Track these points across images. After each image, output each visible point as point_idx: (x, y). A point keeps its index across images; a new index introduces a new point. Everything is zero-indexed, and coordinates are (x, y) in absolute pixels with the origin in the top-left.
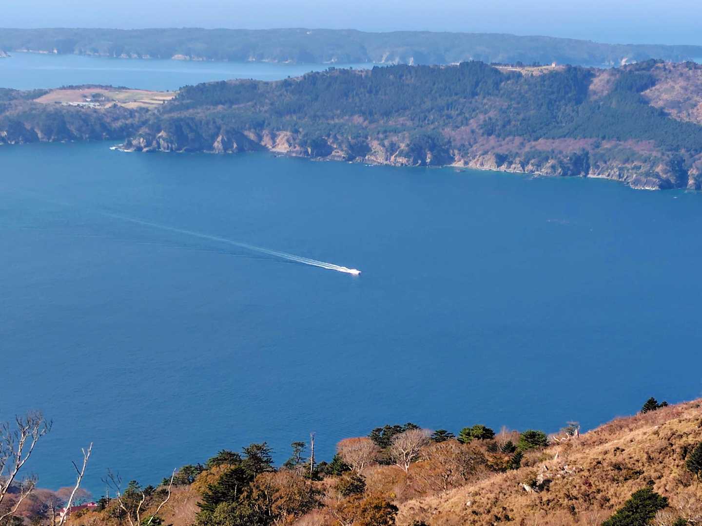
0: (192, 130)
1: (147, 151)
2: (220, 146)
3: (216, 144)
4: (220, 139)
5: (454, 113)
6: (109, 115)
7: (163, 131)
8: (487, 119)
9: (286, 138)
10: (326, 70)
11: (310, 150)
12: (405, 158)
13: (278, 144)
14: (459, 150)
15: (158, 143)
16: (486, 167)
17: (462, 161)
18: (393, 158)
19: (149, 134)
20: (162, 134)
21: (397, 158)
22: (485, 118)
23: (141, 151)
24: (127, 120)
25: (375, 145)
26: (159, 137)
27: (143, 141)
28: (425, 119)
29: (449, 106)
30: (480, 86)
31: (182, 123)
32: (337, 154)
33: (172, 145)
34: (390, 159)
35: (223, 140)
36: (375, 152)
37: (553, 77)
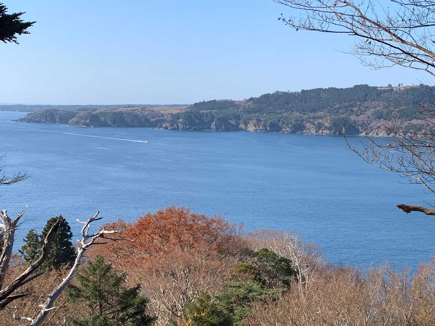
0: (198, 118)
1: (171, 129)
2: (214, 127)
3: (212, 126)
4: (214, 123)
5: (354, 109)
6: (150, 115)
7: (180, 119)
8: (376, 110)
9: (253, 124)
10: (274, 93)
11: (268, 129)
12: (329, 130)
13: (249, 127)
14: (362, 126)
15: (178, 126)
16: (380, 135)
17: (364, 132)
18: (320, 131)
19: (173, 121)
20: (181, 120)
21: (323, 131)
22: (375, 110)
23: (168, 129)
24: (160, 117)
25: (308, 125)
26: (178, 122)
27: (169, 124)
28: (337, 113)
29: (351, 106)
30: (368, 96)
31: (192, 114)
32: (285, 130)
33: (186, 126)
34: (319, 132)
35: (216, 124)
36: (309, 128)
37: (413, 90)
